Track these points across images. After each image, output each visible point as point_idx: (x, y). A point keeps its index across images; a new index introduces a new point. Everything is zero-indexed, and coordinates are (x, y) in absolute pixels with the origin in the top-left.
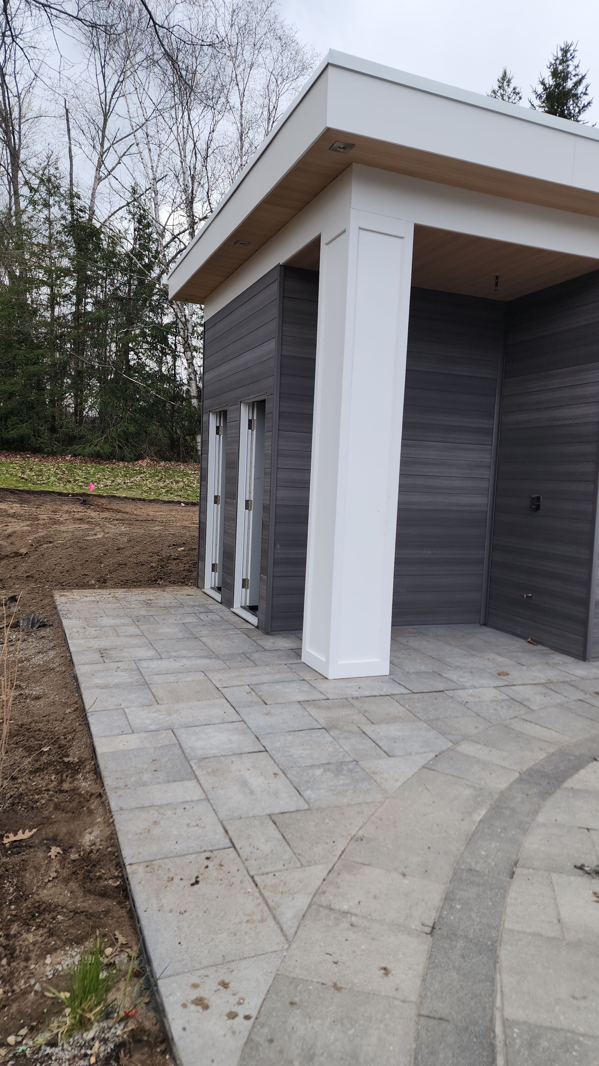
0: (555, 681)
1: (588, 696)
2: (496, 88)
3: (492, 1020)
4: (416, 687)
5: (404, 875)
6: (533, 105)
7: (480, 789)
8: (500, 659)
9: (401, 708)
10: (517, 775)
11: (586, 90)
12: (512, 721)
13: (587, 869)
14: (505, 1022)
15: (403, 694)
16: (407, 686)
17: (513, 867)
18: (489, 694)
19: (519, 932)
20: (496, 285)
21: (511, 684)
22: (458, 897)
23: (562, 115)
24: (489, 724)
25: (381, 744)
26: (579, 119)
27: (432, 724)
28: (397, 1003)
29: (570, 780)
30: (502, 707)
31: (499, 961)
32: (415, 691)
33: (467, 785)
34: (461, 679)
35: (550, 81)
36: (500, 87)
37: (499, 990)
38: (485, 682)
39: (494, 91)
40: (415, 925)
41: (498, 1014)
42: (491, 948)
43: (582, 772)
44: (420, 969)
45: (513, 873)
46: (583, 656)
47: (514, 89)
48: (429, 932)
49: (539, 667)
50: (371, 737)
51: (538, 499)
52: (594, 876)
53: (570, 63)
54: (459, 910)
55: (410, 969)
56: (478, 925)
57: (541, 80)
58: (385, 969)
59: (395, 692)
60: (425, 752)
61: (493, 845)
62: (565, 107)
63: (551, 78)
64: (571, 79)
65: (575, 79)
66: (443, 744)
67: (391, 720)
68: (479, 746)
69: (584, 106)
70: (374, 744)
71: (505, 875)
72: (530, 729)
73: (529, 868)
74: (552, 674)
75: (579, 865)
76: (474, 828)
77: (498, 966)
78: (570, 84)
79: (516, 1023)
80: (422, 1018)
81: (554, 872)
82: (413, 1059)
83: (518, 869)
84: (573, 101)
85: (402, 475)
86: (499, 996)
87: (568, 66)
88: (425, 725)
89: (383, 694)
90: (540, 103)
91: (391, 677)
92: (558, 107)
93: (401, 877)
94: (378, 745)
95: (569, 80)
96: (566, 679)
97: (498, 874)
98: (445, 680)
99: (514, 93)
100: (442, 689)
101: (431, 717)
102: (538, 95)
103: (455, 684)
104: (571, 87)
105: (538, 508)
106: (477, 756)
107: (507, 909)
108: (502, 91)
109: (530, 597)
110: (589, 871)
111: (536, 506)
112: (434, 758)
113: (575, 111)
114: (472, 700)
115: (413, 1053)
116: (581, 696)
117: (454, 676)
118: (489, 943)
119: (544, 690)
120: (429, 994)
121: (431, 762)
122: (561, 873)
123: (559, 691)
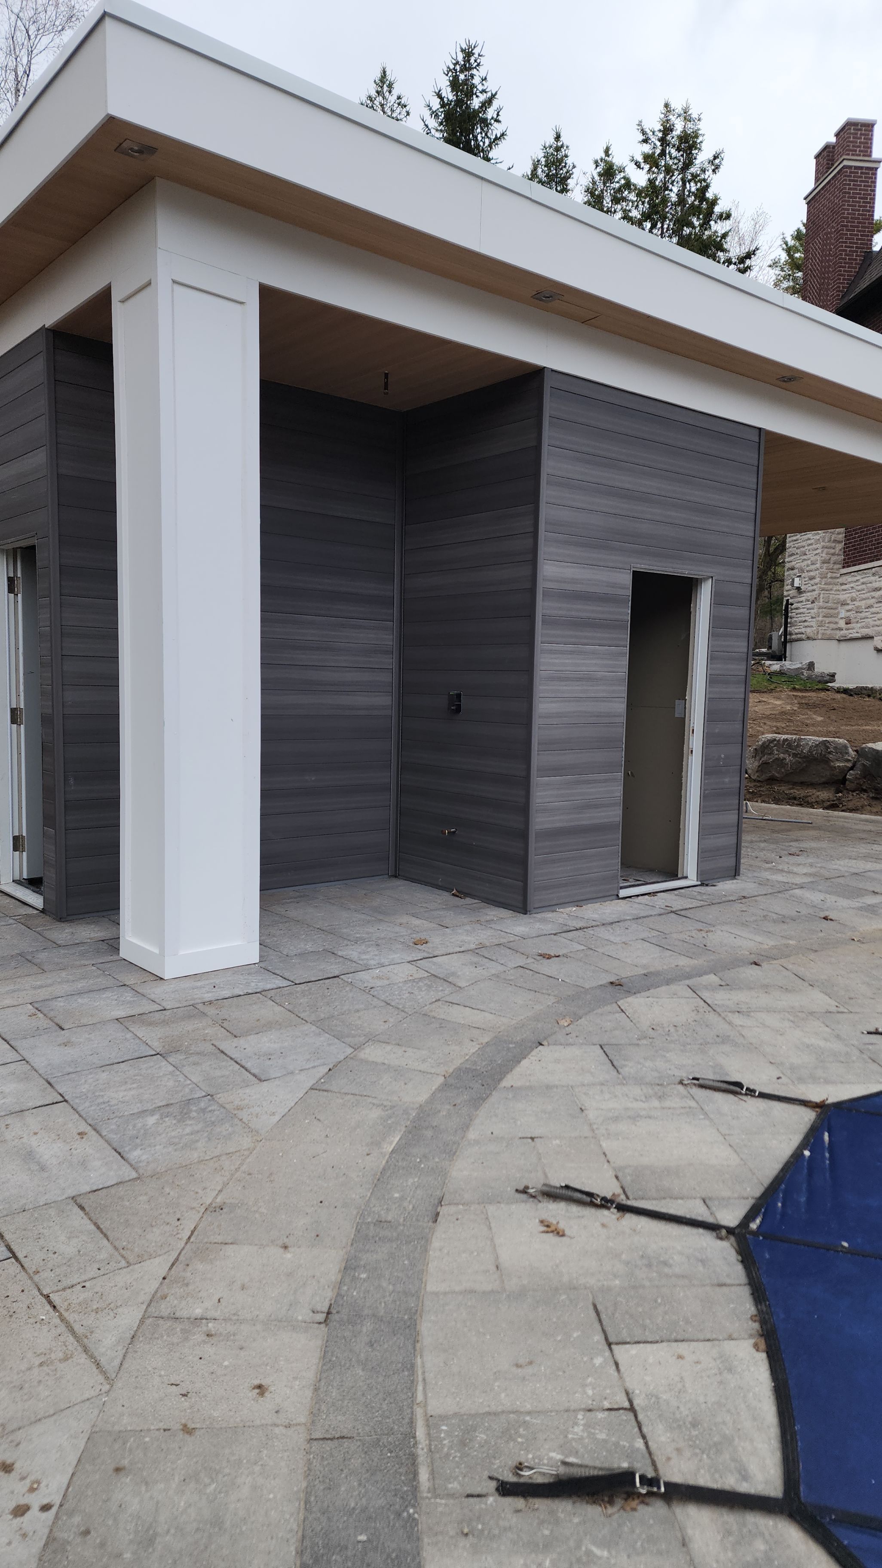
0: (488, 944)
1: (530, 960)
2: (373, 94)
3: (412, 1423)
4: (299, 974)
5: (286, 1247)
6: (427, 126)
7: (392, 1107)
8: (416, 922)
9: (278, 1009)
10: (441, 1080)
11: (498, 115)
12: (434, 1005)
13: (531, 1191)
14: (429, 1420)
15: (280, 988)
16: (286, 975)
17: (438, 1206)
18: (402, 972)
19: (445, 1294)
20: (386, 387)
21: (431, 956)
22: (362, 1263)
23: (468, 149)
24: (403, 1013)
25: (248, 1065)
26: (490, 156)
27: (323, 1025)
28: (277, 1430)
29: (509, 1076)
30: (420, 989)
31: (420, 1338)
32: (297, 982)
33: (374, 1104)
34: (364, 957)
35: (449, 95)
36: (378, 92)
37: (420, 1378)
38: (396, 957)
39: (370, 97)
40: (302, 1314)
41: (419, 1412)
42: (409, 1324)
43: (525, 1063)
44: (310, 1375)
45: (438, 1214)
46: (523, 908)
47: (399, 98)
48: (322, 1320)
49: (468, 927)
50: (233, 1057)
51: (459, 696)
52: (540, 1198)
53: (474, 72)
54: (364, 1280)
55: (295, 1378)
56: (390, 1295)
57: (437, 91)
58: (260, 1387)
59: (269, 986)
60: (314, 1067)
61: (410, 1181)
62: (471, 136)
63: (449, 89)
64: (477, 96)
65: (483, 97)
66: (339, 1051)
67: (261, 1028)
68: (389, 1048)
69: (496, 139)
70: (238, 1067)
71: (426, 1219)
72: (458, 1015)
73: (457, 1204)
74: (484, 936)
75: (521, 1188)
76: (384, 1162)
77: (418, 1345)
78: (476, 103)
79: (443, 1418)
80: (315, 1443)
81: (490, 1203)
82: (302, 1503)
83: (443, 1207)
84: (482, 129)
85: (264, 665)
86: (420, 1388)
87: (472, 76)
88: (314, 1028)
89: (250, 991)
90: (437, 125)
91: (262, 965)
92: (461, 135)
93: (282, 1250)
94: (243, 1067)
95: (474, 96)
96: (502, 941)
97: (418, 1220)
98: (341, 959)
99: (399, 104)
100: (337, 973)
101: (322, 1016)
102: (433, 112)
103: (354, 964)
104: (477, 107)
105: (458, 709)
106: (386, 1062)
107: (430, 1265)
108: (381, 98)
109: (454, 832)
110: (533, 1194)
111: (455, 706)
112: (327, 1073)
113: (484, 143)
114: (379, 983)
115: (302, 1495)
116: (522, 961)
117: (353, 952)
118: (406, 1317)
119: (475, 959)
120: (323, 1407)
121: (322, 1080)
122: (499, 1202)
123: (494, 958)
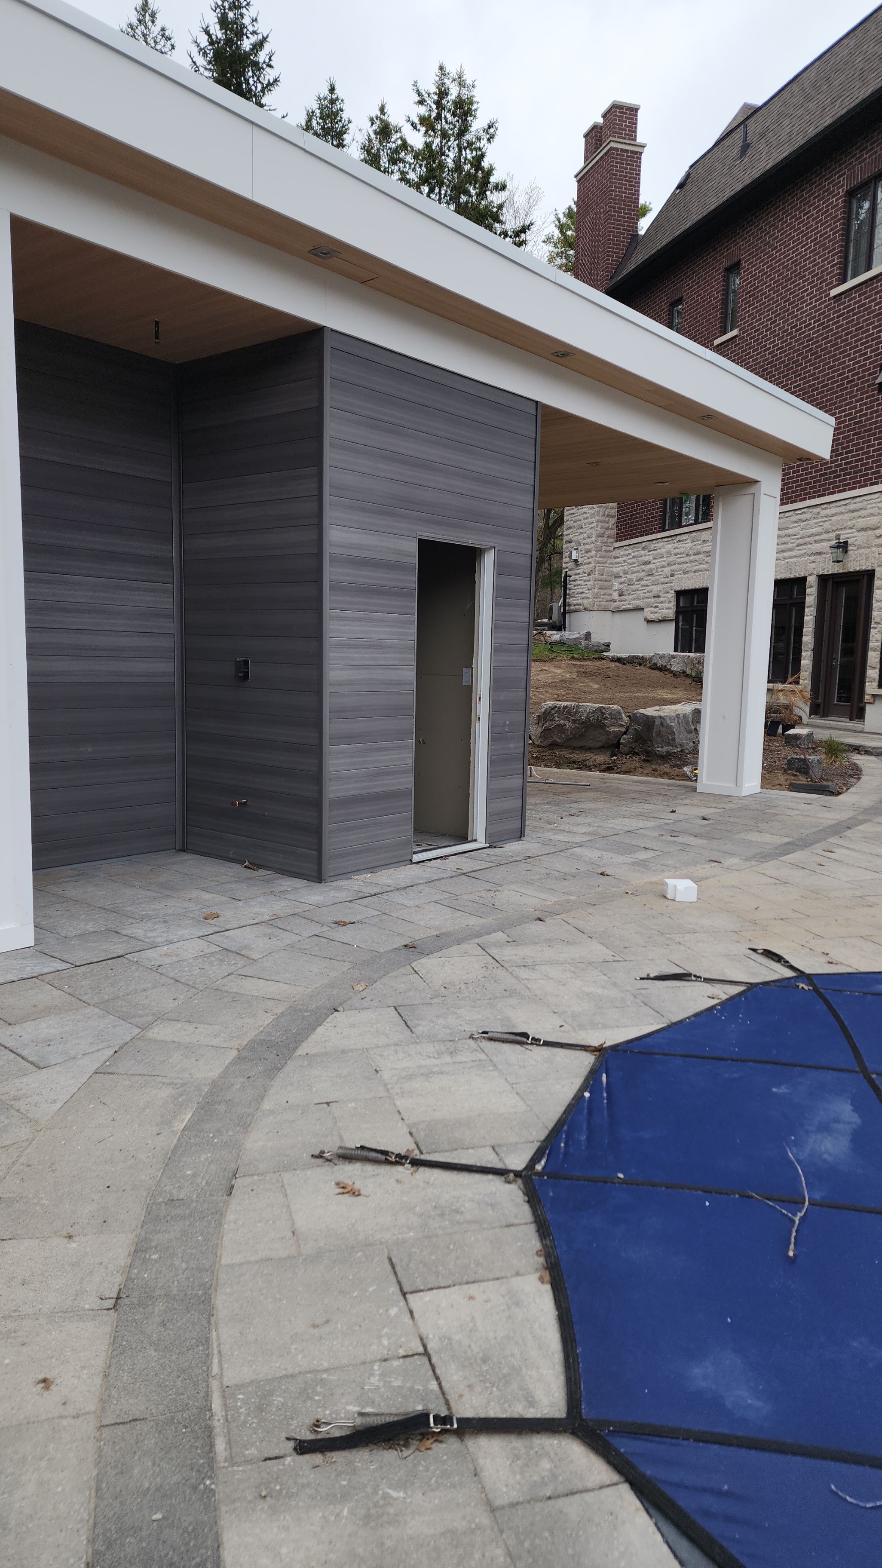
0: (282, 915)
1: (325, 928)
2: (135, 22)
3: (207, 1396)
4: (80, 955)
5: (70, 1237)
6: (194, 63)
7: (183, 1085)
8: (206, 896)
9: (57, 993)
10: (234, 1053)
11: (270, 59)
12: (226, 980)
13: (326, 1155)
14: (227, 1392)
15: (58, 971)
16: (65, 957)
17: (232, 1180)
18: (192, 948)
19: (241, 1265)
20: (157, 337)
21: (223, 929)
22: (153, 1244)
23: (239, 91)
24: (194, 990)
25: (25, 1053)
26: (263, 101)
27: (106, 1007)
28: (64, 1422)
29: (304, 1044)
30: (211, 963)
31: (215, 1312)
32: (78, 964)
33: (163, 1083)
34: (150, 934)
35: (217, 32)
36: (140, 21)
37: (215, 1351)
38: (185, 933)
39: (130, 25)
40: (90, 1302)
41: (215, 1384)
42: (203, 1298)
43: (320, 1030)
44: (100, 1363)
45: (232, 1187)
46: (318, 877)
47: (163, 30)
48: (112, 1307)
49: (261, 899)
50: (8, 1045)
51: (246, 663)
52: (336, 1161)
53: (244, 11)
54: (156, 1261)
55: (84, 1367)
56: (183, 1273)
57: (204, 27)
58: (44, 1381)
59: (46, 970)
60: (98, 1050)
61: (203, 1157)
62: (242, 78)
63: (218, 27)
64: (248, 37)
65: (254, 39)
66: (125, 1032)
67: (38, 1013)
68: (179, 1025)
69: (269, 84)
70: (14, 1055)
71: (220, 1194)
72: (251, 987)
73: (252, 1175)
74: (279, 906)
75: (317, 1153)
76: (175, 1141)
77: (213, 1319)
78: (246, 44)
79: (240, 1387)
80: (106, 1429)
81: (286, 1171)
82: (93, 1491)
83: (238, 1180)
84: (253, 72)
85: (30, 628)
86: (216, 1360)
87: (242, 15)
88: (97, 1010)
89: (25, 976)
90: (205, 63)
91: (38, 948)
92: (232, 76)
93: (66, 1240)
94: (19, 1055)
95: (245, 37)
96: (297, 910)
97: (211, 1195)
98: (125, 939)
99: (163, 36)
100: (121, 953)
101: (106, 997)
102: (201, 49)
103: (141, 943)
104: (248, 49)
105: (246, 676)
106: (176, 1039)
107: (224, 1239)
108: (143, 27)
109: (245, 803)
110: (329, 1158)
111: (243, 673)
112: (112, 1056)
113: (256, 87)
114: (167, 960)
115: (93, 1483)
116: (316, 929)
117: (139, 931)
118: (200, 1293)
119: (269, 931)
120: (114, 1392)
121: (108, 1063)
122: (294, 1169)
123: (288, 928)
